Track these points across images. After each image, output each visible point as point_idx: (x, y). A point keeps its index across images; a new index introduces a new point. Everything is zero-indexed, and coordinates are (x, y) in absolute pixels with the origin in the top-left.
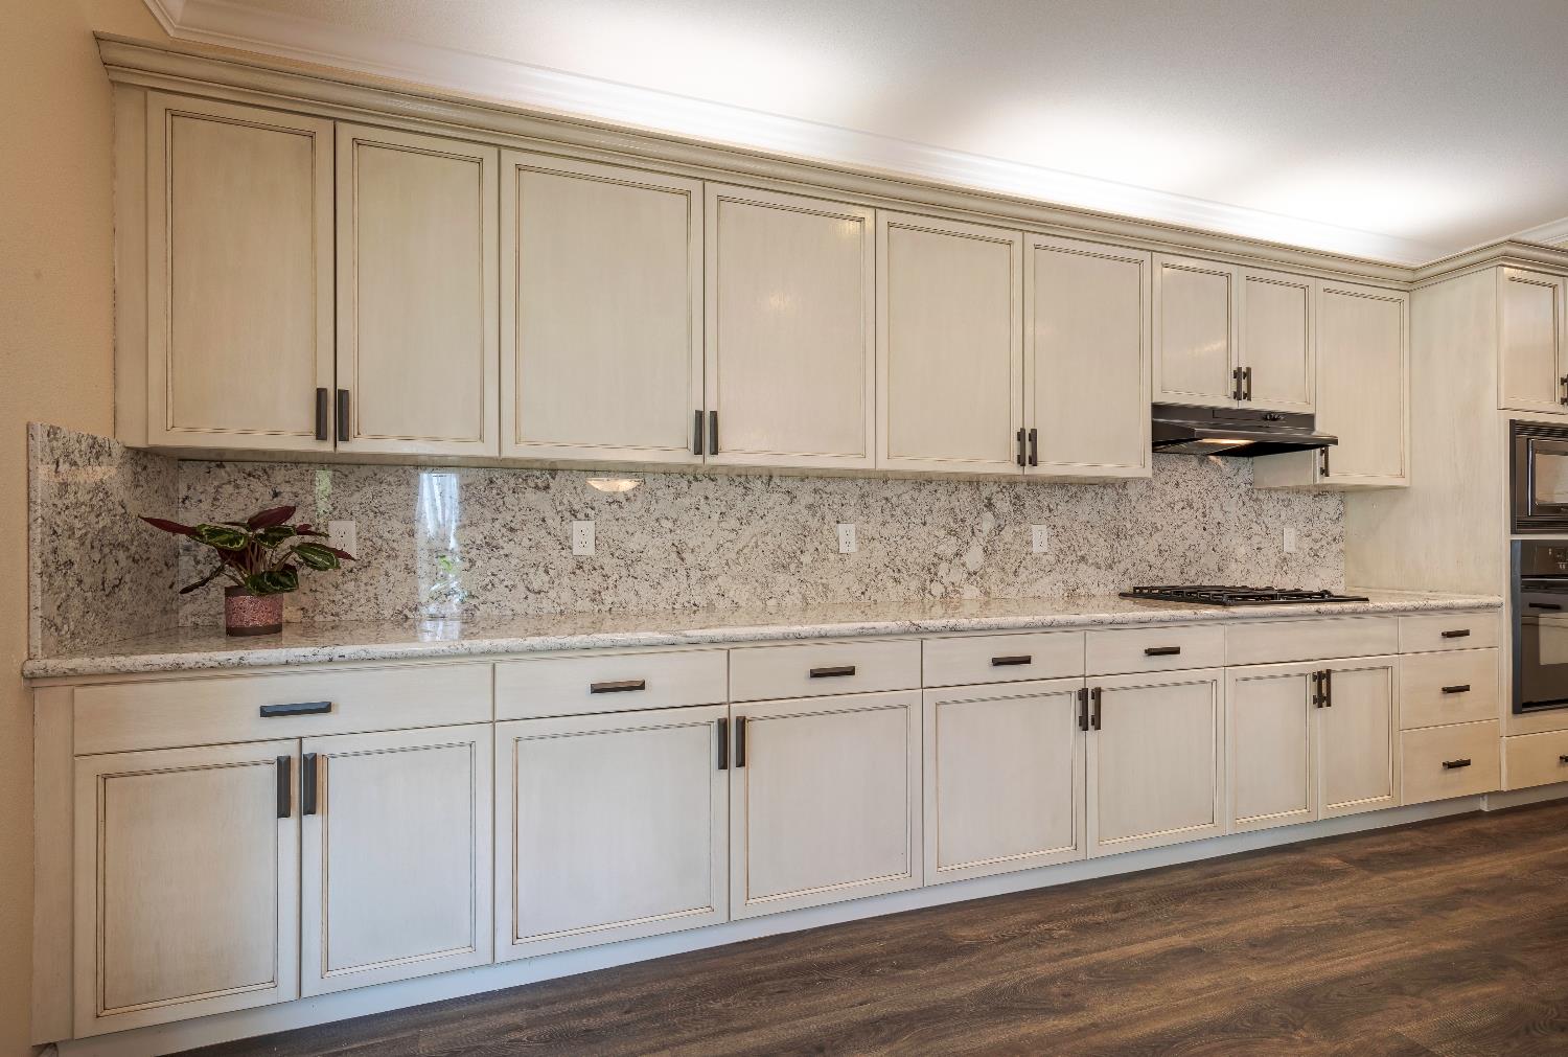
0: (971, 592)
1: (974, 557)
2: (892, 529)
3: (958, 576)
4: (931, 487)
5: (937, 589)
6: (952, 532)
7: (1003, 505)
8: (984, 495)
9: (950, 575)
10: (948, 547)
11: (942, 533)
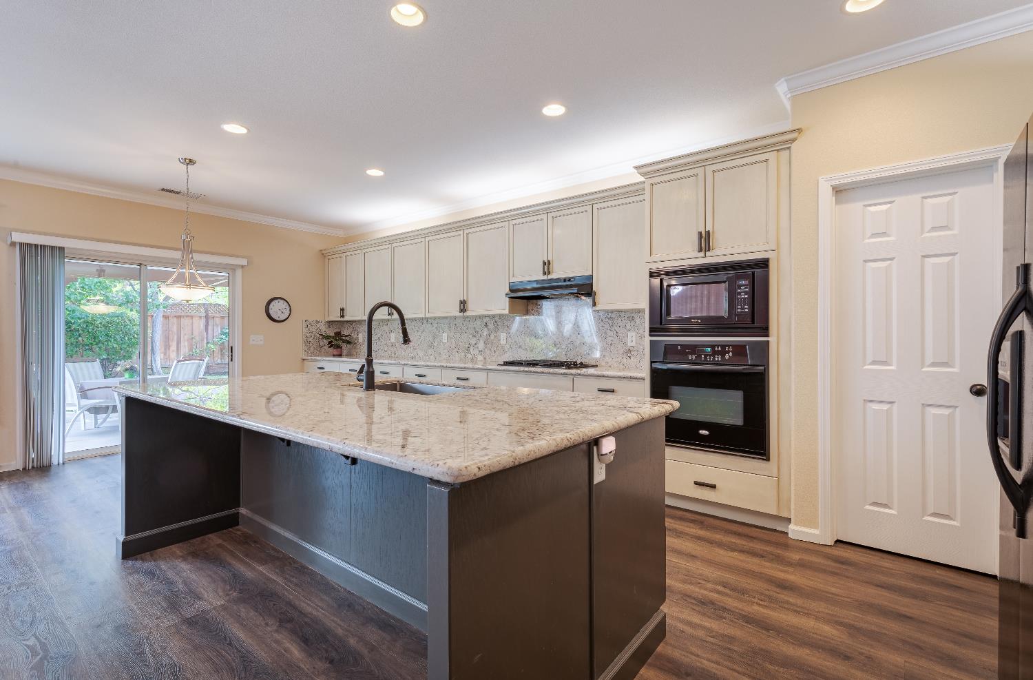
0: (480, 358)
1: (481, 345)
2: (458, 335)
3: (476, 352)
4: (469, 319)
5: (469, 356)
6: (474, 336)
7: (491, 326)
8: (485, 321)
9: (473, 351)
10: (473, 341)
11: (471, 336)
